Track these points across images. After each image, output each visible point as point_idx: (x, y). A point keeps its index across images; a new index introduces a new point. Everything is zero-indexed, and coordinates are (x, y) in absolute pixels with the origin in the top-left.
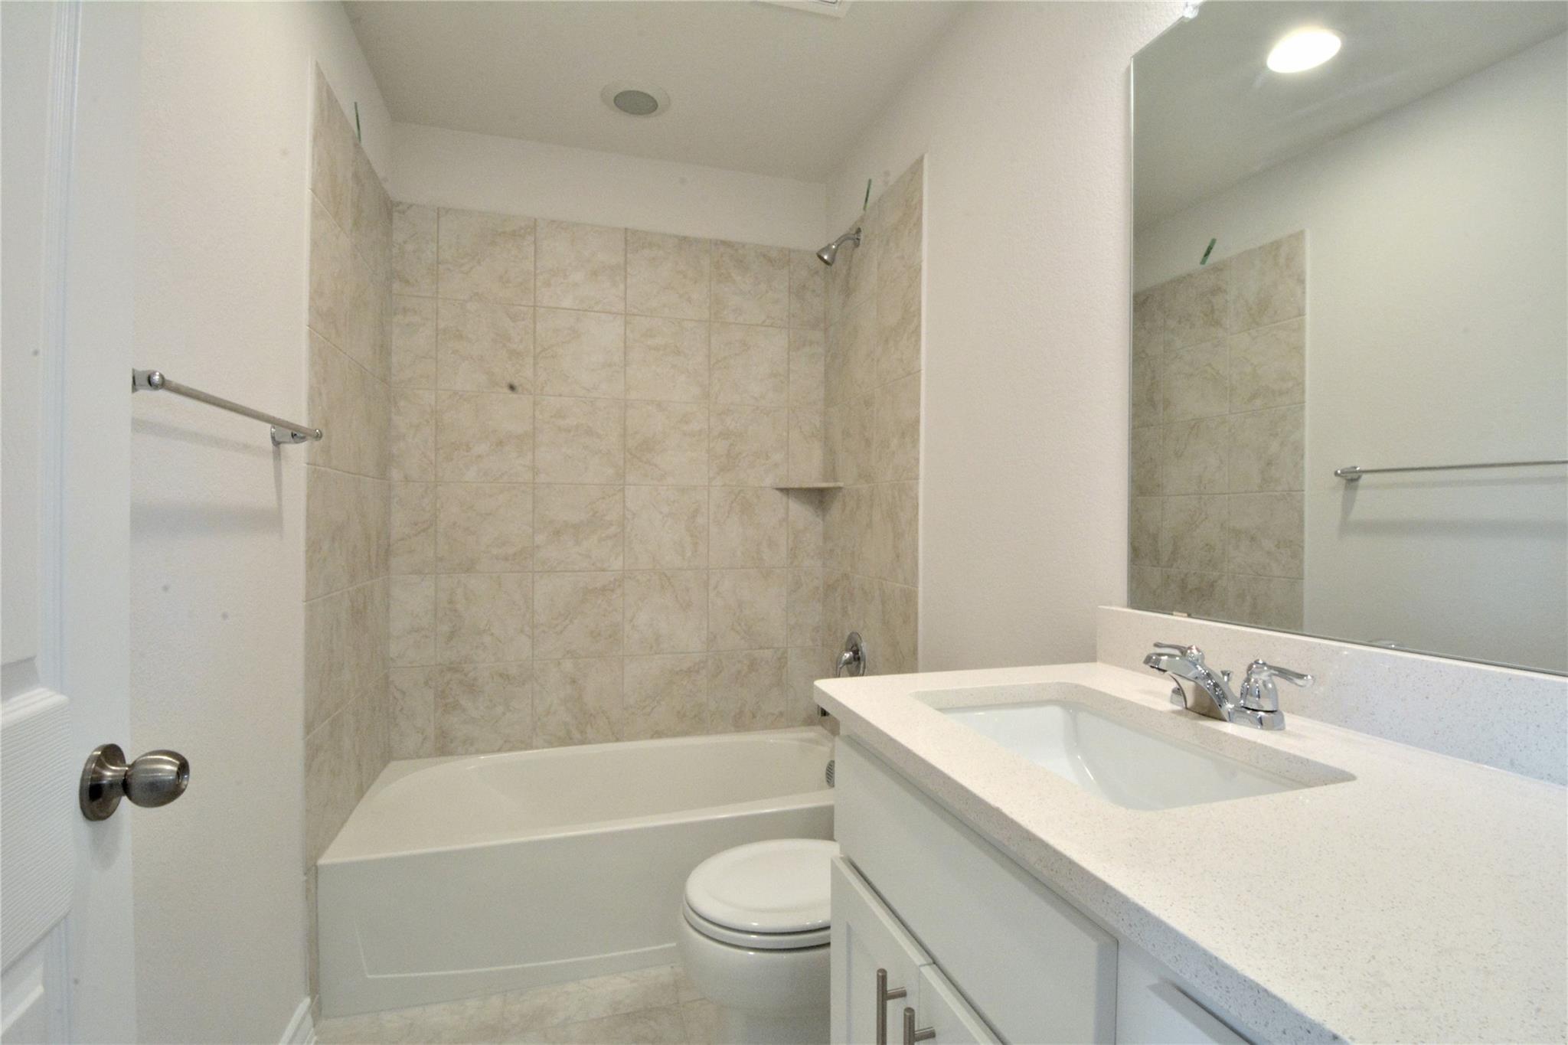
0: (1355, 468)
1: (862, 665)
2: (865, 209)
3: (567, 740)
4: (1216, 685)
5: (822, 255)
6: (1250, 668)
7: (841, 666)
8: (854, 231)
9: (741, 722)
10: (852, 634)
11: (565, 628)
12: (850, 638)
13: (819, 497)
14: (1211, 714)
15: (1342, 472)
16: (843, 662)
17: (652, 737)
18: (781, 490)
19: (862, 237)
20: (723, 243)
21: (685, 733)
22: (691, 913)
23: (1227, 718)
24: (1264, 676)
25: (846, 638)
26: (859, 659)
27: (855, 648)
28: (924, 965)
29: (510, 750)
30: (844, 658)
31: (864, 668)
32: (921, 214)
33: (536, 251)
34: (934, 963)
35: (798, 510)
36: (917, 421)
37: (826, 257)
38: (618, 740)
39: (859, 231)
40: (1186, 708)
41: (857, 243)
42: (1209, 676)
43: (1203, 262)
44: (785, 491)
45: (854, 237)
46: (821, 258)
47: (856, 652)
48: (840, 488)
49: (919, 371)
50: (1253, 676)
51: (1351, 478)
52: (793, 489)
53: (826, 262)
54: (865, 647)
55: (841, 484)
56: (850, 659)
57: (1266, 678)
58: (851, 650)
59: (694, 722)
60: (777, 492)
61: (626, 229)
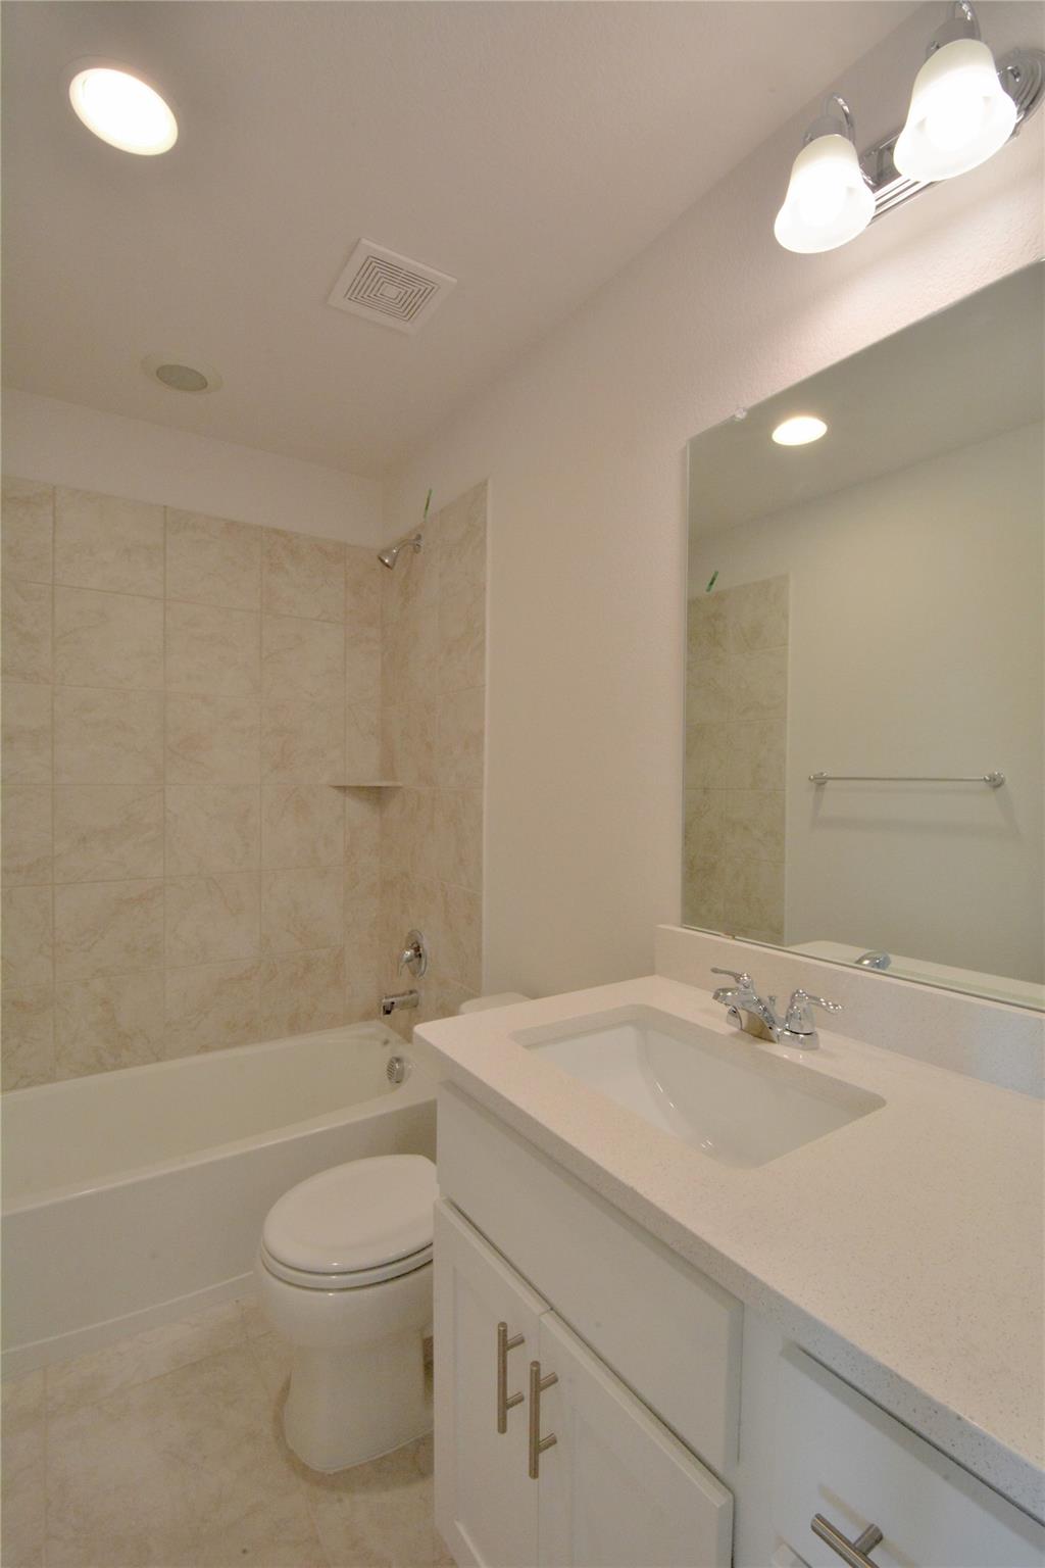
0: (822, 774)
1: (423, 962)
2: (425, 516)
3: (100, 1066)
4: (765, 1009)
5: (383, 558)
6: (793, 997)
7: (402, 964)
8: (414, 537)
9: (296, 1025)
10: (412, 931)
11: (93, 945)
12: (411, 934)
13: (376, 795)
14: (764, 1037)
15: (815, 778)
16: (404, 960)
17: (198, 1052)
18: (338, 788)
19: (422, 543)
20: (277, 532)
21: (236, 1044)
22: (271, 1260)
23: (775, 1039)
24: (804, 1005)
25: (406, 935)
26: (420, 955)
27: (415, 946)
28: (543, 1314)
29: (29, 1085)
30: (405, 956)
31: (426, 963)
32: (485, 536)
33: (54, 523)
34: (552, 1309)
35: (356, 809)
36: (482, 733)
37: (387, 561)
38: (158, 1060)
39: (419, 537)
40: (741, 1029)
41: (417, 548)
42: (759, 1001)
43: (708, 590)
44: (343, 789)
45: (414, 543)
46: (382, 561)
47: (417, 949)
48: (400, 787)
49: (484, 686)
50: (797, 1004)
51: (820, 782)
52: (350, 787)
53: (387, 565)
54: (426, 946)
55: (400, 784)
56: (411, 956)
57: (806, 1006)
58: (411, 948)
59: (246, 1030)
60: (336, 791)
61: (165, 507)
